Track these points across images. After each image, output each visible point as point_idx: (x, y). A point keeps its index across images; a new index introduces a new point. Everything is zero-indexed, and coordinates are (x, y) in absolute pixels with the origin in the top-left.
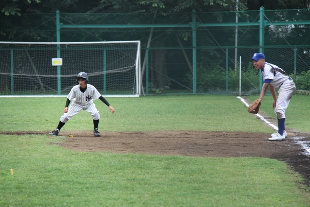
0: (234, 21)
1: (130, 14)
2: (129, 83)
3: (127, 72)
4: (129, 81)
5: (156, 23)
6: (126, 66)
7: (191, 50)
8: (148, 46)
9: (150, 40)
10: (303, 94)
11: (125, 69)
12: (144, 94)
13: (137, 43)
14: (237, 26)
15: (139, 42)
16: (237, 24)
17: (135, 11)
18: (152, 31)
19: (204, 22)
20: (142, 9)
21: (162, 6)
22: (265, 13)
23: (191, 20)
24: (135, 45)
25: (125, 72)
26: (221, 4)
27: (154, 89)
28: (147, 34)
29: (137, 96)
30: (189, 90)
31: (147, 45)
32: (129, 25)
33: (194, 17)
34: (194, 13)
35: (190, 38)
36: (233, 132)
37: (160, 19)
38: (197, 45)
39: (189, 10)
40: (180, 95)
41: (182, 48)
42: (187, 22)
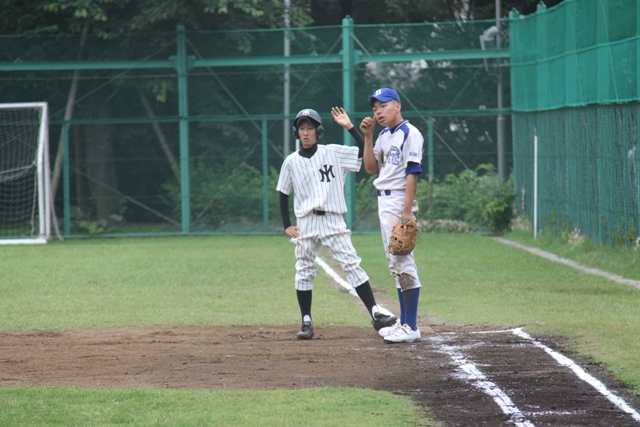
0: (280, 53)
1: (19, 36)
2: (20, 209)
3: (15, 181)
4: (20, 203)
5: (86, 57)
6: (11, 167)
7: (176, 126)
8: (68, 116)
9: (71, 101)
10: (450, 230)
11: (10, 174)
12: (59, 236)
13: (40, 109)
14: (287, 63)
15: (43, 105)
16: (287, 61)
17: (33, 27)
18: (76, 78)
19: (206, 56)
20: (50, 25)
21: (100, 16)
22: (356, 31)
23: (173, 50)
24: (35, 114)
25: (8, 181)
26: (247, 10)
27: (83, 224)
28: (65, 87)
29: (41, 240)
30: (172, 224)
31: (64, 113)
32: (18, 63)
33: (182, 44)
34: (180, 32)
35: (173, 96)
36: (283, 327)
37: (98, 48)
38: (192, 111)
39: (168, 25)
40: (149, 237)
41: (154, 120)
42: (164, 56)
